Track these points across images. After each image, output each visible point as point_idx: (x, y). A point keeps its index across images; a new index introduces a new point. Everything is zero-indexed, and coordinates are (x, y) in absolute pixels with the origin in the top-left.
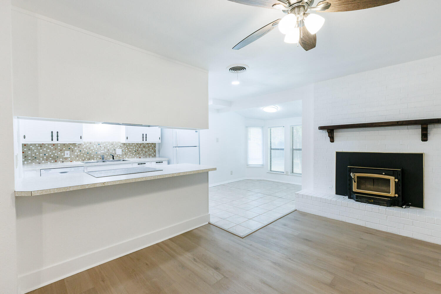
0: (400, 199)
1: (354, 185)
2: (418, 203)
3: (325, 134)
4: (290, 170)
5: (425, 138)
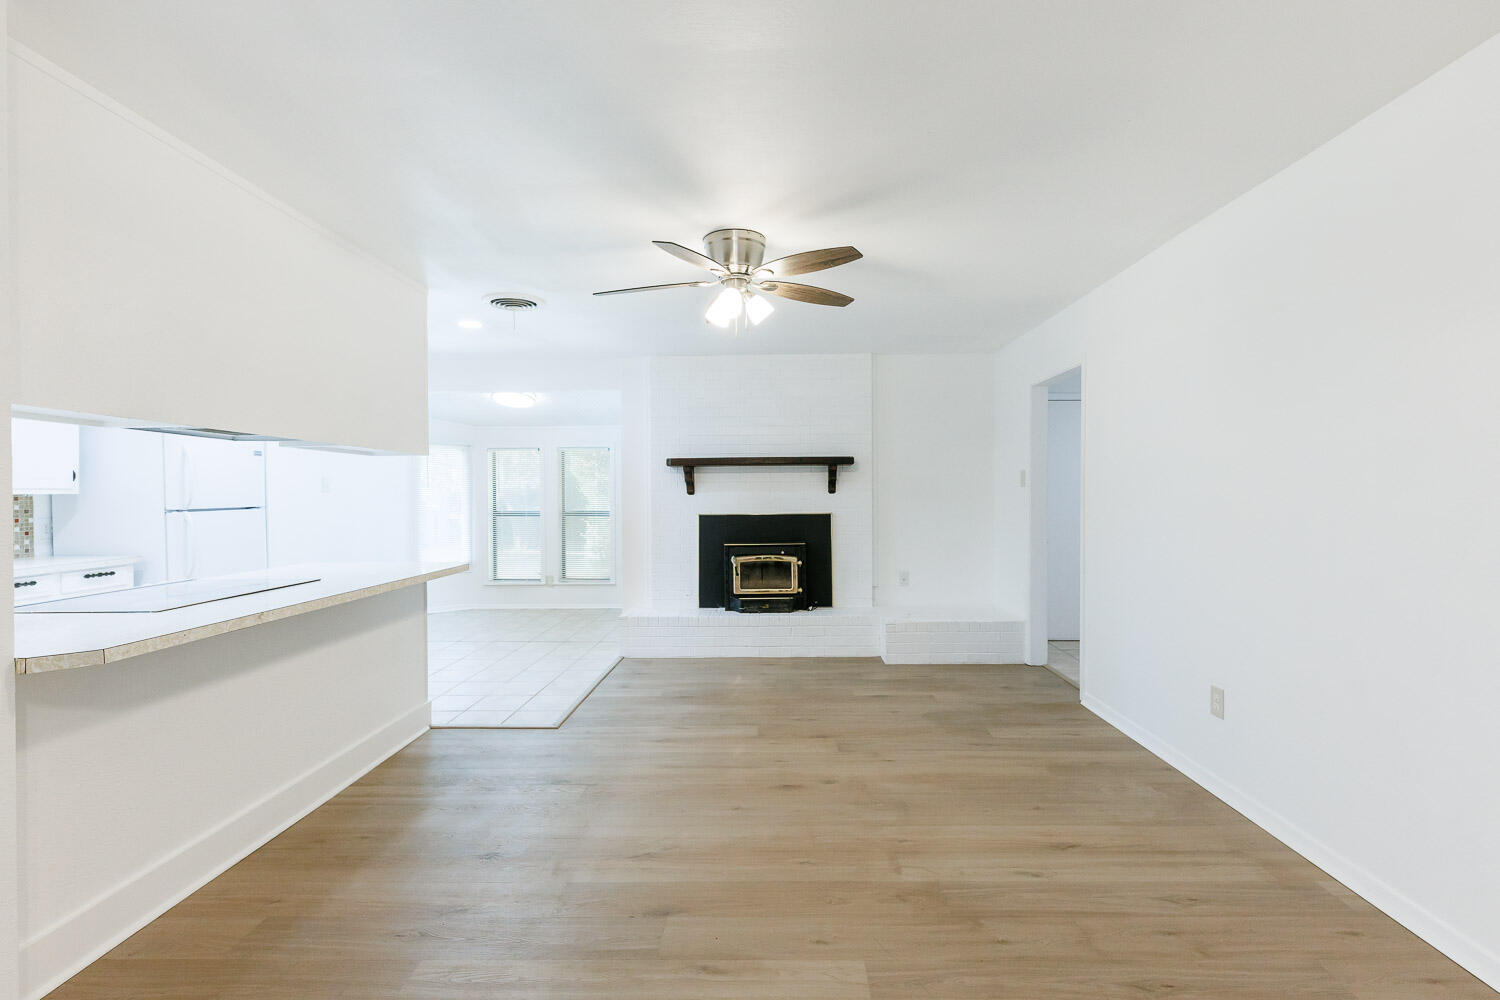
0: (805, 597)
1: (736, 581)
2: (825, 600)
4: (555, 571)
5: (832, 488)
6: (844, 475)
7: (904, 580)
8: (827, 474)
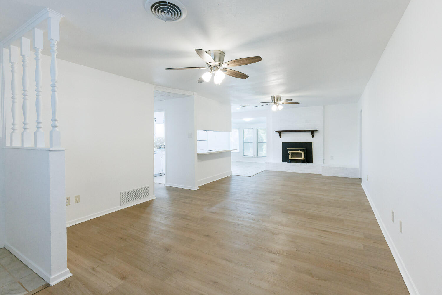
0: (305, 160)
1: (290, 156)
2: (311, 162)
3: (278, 134)
4: (256, 154)
5: (313, 136)
6: (315, 134)
7: (332, 158)
8: (311, 133)
